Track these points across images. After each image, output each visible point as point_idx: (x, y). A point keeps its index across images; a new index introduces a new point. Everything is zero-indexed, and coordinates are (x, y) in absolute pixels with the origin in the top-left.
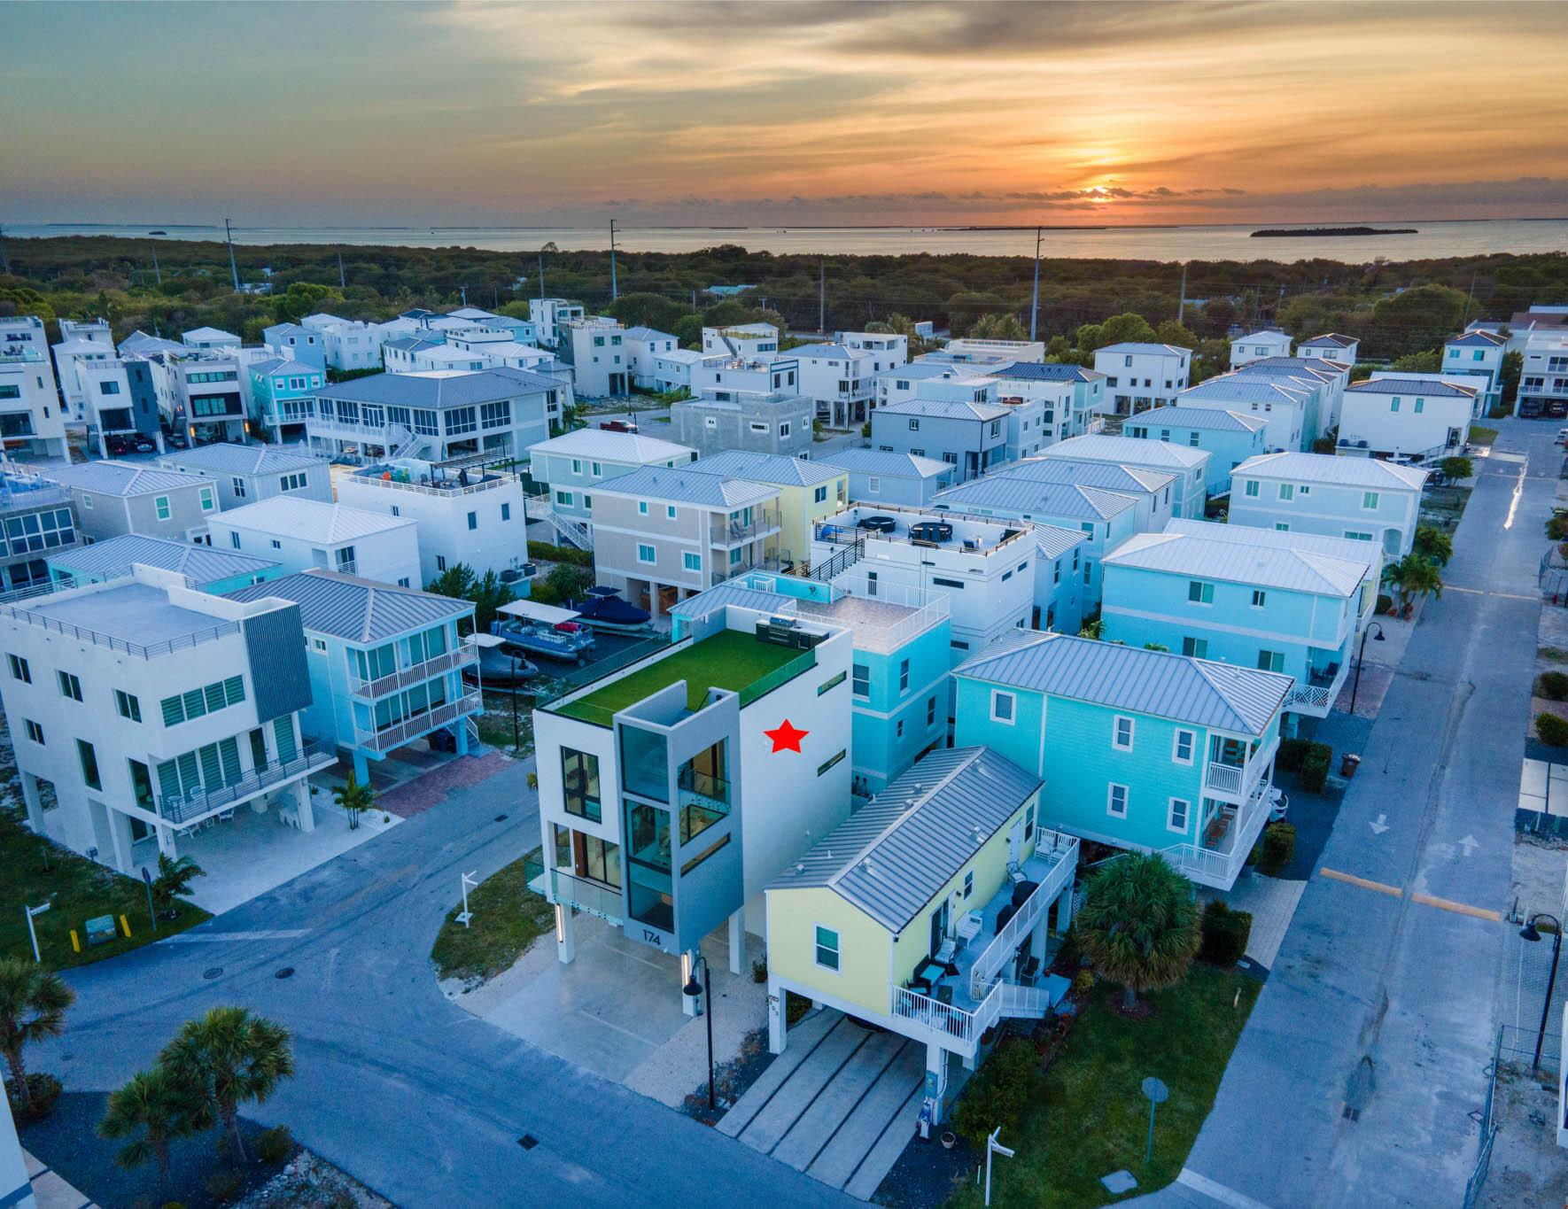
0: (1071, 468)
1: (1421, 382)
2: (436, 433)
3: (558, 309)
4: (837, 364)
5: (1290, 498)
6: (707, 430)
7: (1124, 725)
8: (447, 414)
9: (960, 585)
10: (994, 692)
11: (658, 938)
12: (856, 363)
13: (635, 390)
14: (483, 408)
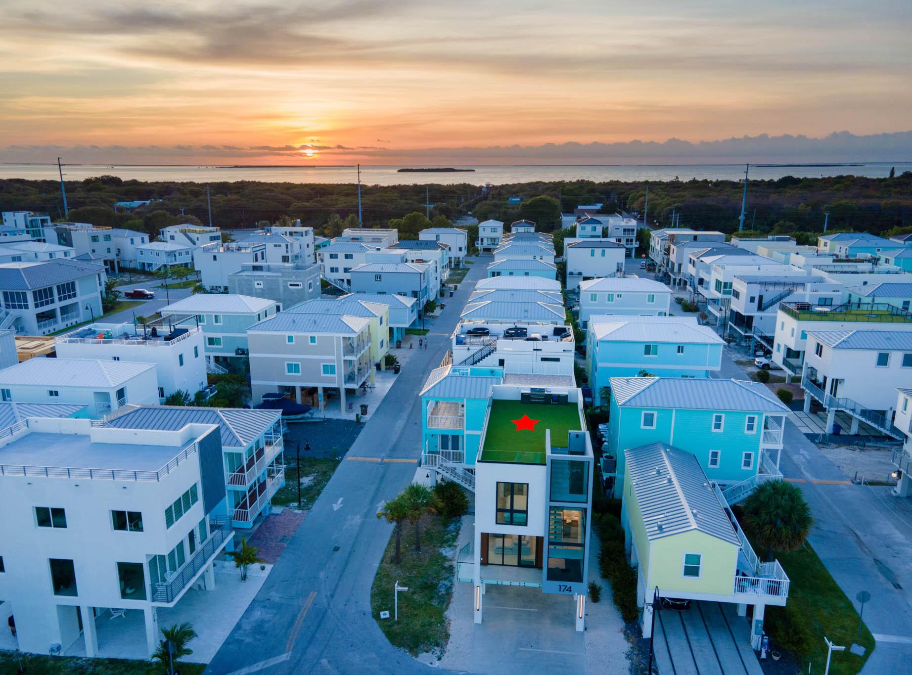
0: (513, 295)
1: (601, 241)
2: (26, 307)
3: (30, 219)
4: (280, 246)
5: (612, 301)
6: (256, 289)
7: (719, 418)
8: (34, 293)
9: (558, 360)
10: (643, 412)
11: (570, 588)
12: (292, 244)
13: (122, 270)
14: (58, 287)
